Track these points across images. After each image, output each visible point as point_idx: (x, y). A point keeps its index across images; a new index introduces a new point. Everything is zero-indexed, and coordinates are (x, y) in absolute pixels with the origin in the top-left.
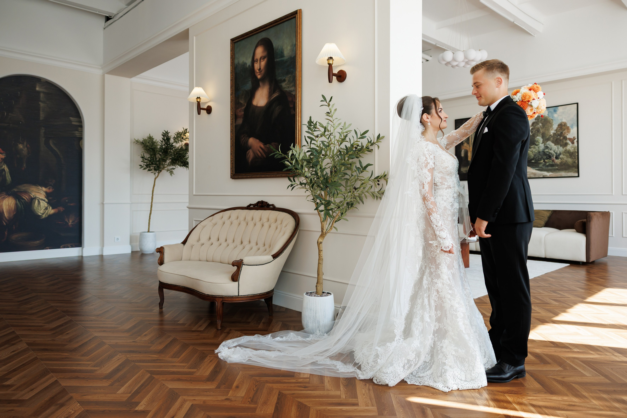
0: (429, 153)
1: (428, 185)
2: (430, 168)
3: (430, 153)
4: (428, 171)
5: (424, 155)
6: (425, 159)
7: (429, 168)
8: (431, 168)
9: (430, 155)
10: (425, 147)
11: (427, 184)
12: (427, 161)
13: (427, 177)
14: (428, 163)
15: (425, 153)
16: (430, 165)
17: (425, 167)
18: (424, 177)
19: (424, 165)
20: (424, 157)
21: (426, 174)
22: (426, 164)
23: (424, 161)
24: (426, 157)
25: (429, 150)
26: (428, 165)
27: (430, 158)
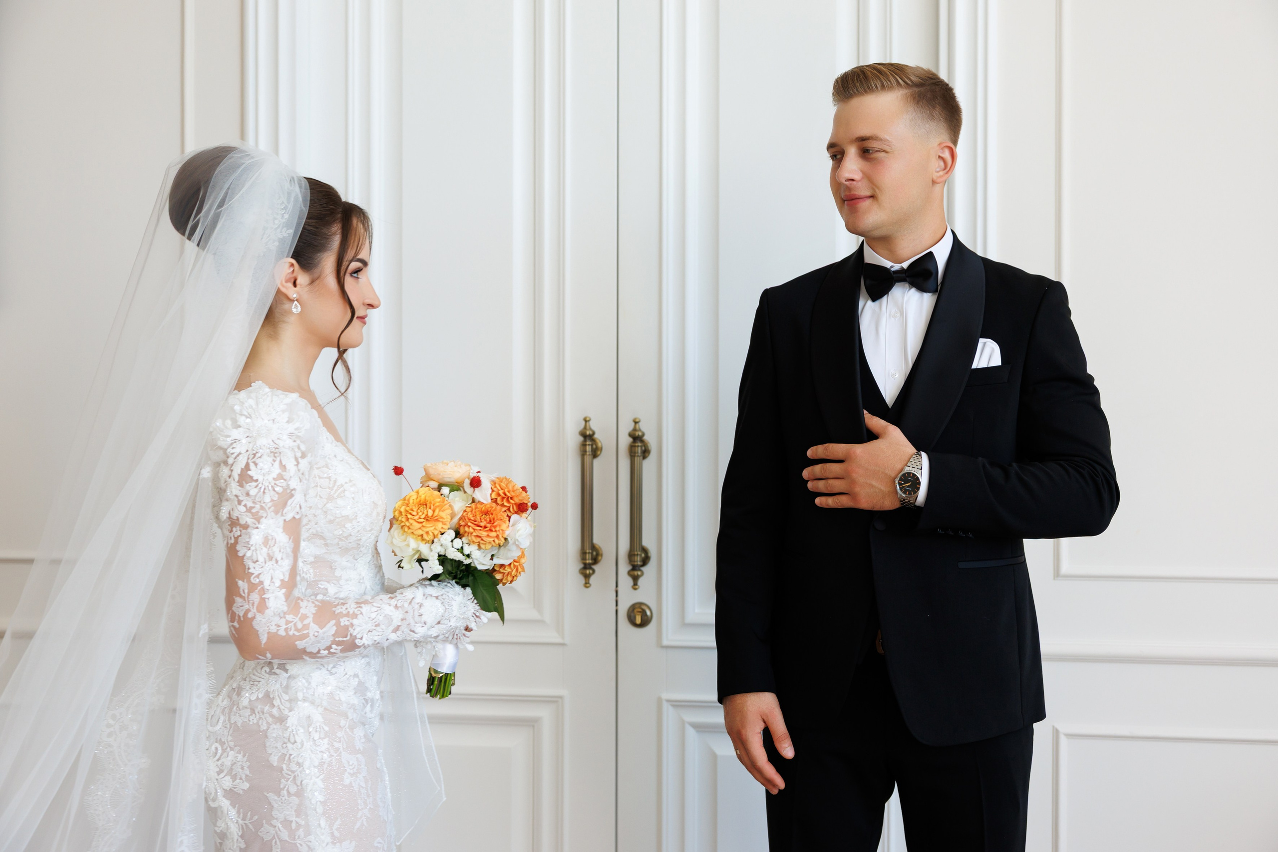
0: (299, 448)
1: (283, 592)
3: (303, 448)
4: (284, 530)
5: (275, 453)
7: (289, 517)
8: (297, 517)
9: (299, 454)
10: (286, 416)
11: (280, 588)
12: (284, 484)
13: (279, 559)
14: (289, 494)
15: (283, 446)
16: (293, 501)
17: (273, 508)
18: (267, 558)
19: (272, 500)
20: (274, 461)
21: (274, 541)
22: (278, 493)
23: (274, 479)
24: (281, 461)
25: (299, 432)
26: (289, 502)
27: (297, 471)
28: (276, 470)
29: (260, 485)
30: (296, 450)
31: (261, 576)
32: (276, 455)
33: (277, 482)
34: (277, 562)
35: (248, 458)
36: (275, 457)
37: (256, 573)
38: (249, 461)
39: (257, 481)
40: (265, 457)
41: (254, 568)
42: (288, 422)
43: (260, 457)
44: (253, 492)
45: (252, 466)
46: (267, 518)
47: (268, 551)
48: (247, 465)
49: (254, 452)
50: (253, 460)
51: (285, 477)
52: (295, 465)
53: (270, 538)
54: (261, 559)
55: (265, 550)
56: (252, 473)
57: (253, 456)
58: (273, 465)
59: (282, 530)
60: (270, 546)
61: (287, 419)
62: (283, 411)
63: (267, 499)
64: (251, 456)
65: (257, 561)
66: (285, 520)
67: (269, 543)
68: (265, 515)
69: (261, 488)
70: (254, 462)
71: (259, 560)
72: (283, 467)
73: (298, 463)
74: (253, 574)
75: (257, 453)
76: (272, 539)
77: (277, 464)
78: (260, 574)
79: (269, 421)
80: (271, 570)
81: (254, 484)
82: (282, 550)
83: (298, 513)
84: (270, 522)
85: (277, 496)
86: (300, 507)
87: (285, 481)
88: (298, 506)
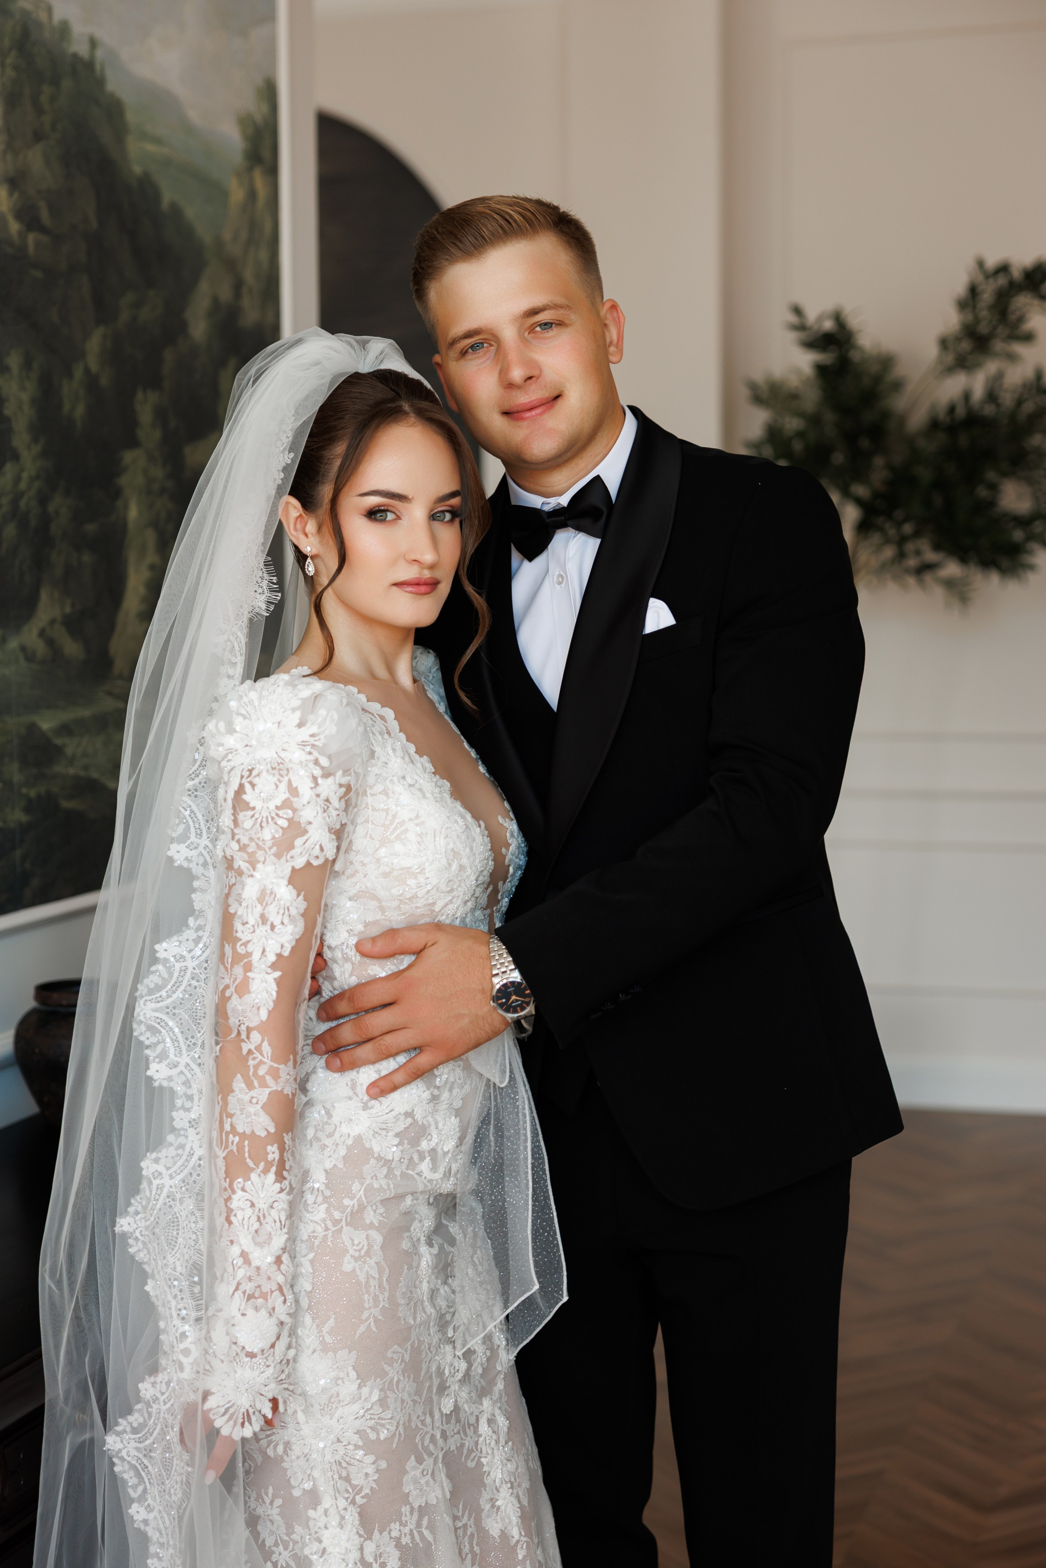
0: (316, 762)
1: (278, 974)
2: (307, 863)
3: (324, 762)
4: (291, 882)
5: (279, 768)
6: (282, 795)
7: (300, 863)
8: (315, 863)
9: (317, 772)
10: (296, 717)
11: (273, 967)
12: (291, 815)
13: (277, 922)
15: (290, 761)
16: (307, 840)
17: (274, 849)
18: (260, 920)
19: (274, 838)
20: (280, 781)
21: (273, 896)
22: (282, 828)
23: (277, 808)
24: (290, 781)
25: (315, 741)
26: (298, 842)
27: (314, 797)
29: (257, 816)
30: (311, 765)
31: (250, 945)
32: (281, 772)
33: (280, 813)
34: (273, 927)
35: (242, 777)
36: (282, 776)
37: (244, 940)
38: (244, 781)
39: (253, 809)
40: (264, 773)
41: (243, 932)
42: (300, 725)
43: (258, 775)
44: (248, 824)
45: (248, 787)
46: (266, 863)
47: (264, 909)
48: (241, 786)
49: (250, 767)
50: (249, 779)
51: (295, 805)
52: (312, 788)
53: (268, 892)
54: (252, 921)
55: (259, 909)
56: (249, 796)
57: (248, 773)
58: (277, 786)
59: (286, 882)
60: (267, 904)
61: (298, 721)
62: (294, 710)
63: (267, 834)
64: (246, 774)
65: (247, 923)
66: (293, 868)
67: (267, 898)
68: (262, 859)
69: (257, 819)
70: (251, 783)
71: (249, 922)
72: (293, 791)
73: (317, 784)
74: (240, 940)
75: (253, 769)
76: (271, 893)
77: (283, 787)
78: (248, 942)
79: (273, 723)
80: (264, 938)
81: (250, 813)
82: (282, 911)
83: (317, 857)
84: (270, 868)
85: (281, 831)
86: (322, 849)
87: (295, 810)
88: (318, 847)
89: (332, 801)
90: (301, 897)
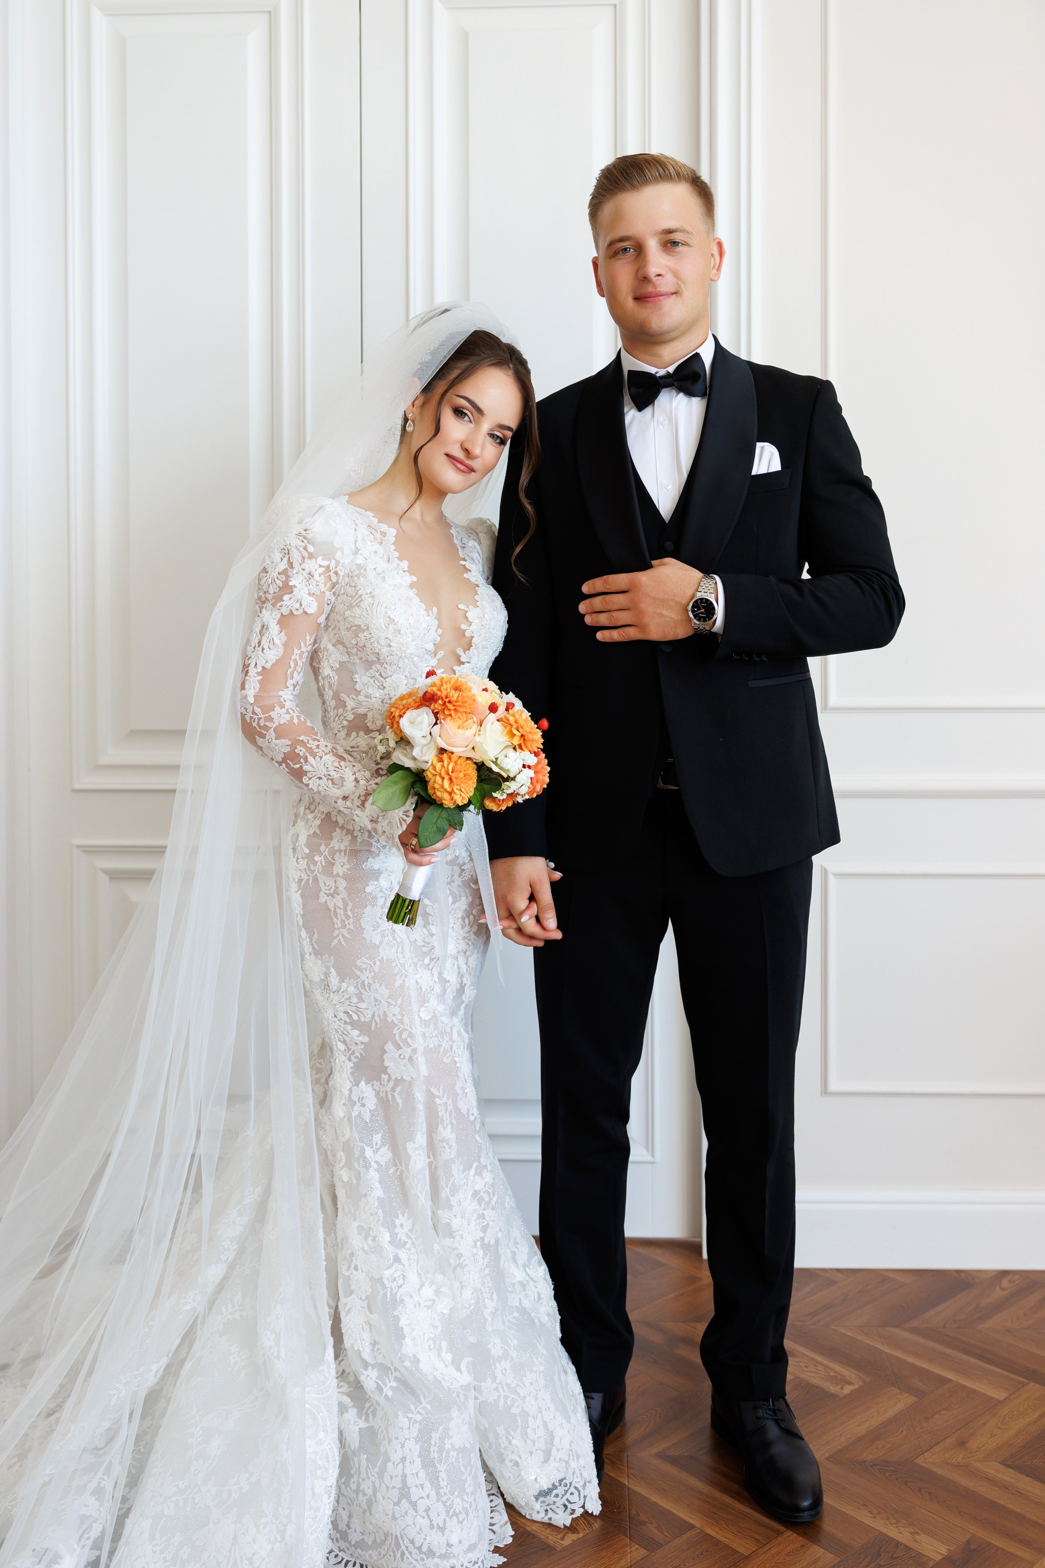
0: (305, 548)
1: (260, 678)
2: (291, 612)
3: (311, 549)
4: (280, 622)
5: (284, 549)
7: (285, 611)
8: (296, 613)
9: (306, 555)
11: (259, 674)
13: (266, 647)
14: (287, 589)
15: (291, 545)
16: (292, 597)
17: (274, 600)
18: (257, 644)
19: (273, 593)
20: (282, 558)
21: (267, 630)
22: (279, 587)
23: (277, 574)
24: (287, 559)
25: (306, 534)
26: (286, 597)
27: (300, 570)
28: (283, 565)
29: (268, 577)
30: (301, 549)
31: (251, 660)
32: (285, 551)
33: (279, 576)
34: (263, 650)
36: (283, 554)
39: (268, 572)
41: (249, 651)
44: (263, 582)
46: (266, 608)
47: (260, 637)
51: (289, 574)
52: (300, 564)
53: (264, 626)
55: (258, 636)
56: (267, 565)
59: (276, 622)
60: (263, 635)
63: (270, 591)
65: (251, 645)
66: (282, 614)
67: (264, 631)
69: (267, 579)
72: (289, 565)
73: (304, 562)
76: (267, 628)
77: (283, 561)
78: (250, 658)
80: (257, 656)
81: (265, 575)
82: (268, 641)
83: (297, 610)
84: (269, 613)
85: (278, 589)
86: (301, 605)
87: (288, 577)
88: (299, 602)
89: (312, 574)
90: (283, 633)
